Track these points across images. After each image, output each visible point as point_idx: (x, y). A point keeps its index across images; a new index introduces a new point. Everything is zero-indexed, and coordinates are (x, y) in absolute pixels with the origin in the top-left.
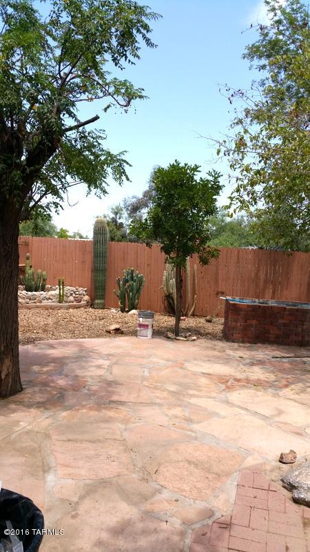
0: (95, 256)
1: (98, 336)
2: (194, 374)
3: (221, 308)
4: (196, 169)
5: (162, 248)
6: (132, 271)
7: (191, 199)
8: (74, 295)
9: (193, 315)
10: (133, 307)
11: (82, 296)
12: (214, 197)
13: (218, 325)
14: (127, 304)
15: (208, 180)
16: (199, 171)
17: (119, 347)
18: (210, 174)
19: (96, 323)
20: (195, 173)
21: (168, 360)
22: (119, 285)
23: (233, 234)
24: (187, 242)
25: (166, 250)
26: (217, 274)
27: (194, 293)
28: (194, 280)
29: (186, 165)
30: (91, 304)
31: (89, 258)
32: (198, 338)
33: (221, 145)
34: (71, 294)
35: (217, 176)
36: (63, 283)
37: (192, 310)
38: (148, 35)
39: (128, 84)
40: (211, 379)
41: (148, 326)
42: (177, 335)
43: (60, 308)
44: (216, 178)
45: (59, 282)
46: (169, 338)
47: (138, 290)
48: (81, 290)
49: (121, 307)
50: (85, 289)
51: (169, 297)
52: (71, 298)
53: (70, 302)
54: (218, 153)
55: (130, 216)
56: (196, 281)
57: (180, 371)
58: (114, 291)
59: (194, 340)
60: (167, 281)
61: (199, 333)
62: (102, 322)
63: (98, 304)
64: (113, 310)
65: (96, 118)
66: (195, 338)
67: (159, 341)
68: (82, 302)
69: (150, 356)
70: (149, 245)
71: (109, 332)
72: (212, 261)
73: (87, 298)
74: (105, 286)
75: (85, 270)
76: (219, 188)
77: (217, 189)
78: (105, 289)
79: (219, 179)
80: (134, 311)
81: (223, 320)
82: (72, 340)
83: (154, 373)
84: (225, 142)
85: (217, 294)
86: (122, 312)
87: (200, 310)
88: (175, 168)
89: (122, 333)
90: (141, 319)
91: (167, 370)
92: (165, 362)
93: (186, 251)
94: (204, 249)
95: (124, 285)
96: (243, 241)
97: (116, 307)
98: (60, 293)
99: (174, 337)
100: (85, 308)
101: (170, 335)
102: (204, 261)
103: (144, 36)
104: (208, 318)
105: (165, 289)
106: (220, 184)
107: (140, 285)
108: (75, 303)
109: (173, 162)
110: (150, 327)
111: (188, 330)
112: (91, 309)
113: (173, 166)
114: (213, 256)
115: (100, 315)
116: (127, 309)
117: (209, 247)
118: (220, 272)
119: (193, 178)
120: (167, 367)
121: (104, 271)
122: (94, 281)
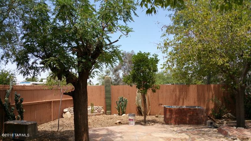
0: (106, 92)
1: (112, 126)
2: (156, 137)
3: (162, 110)
4: (149, 54)
5: (137, 87)
6: (122, 97)
7: (147, 66)
8: (97, 109)
9: (150, 115)
10: (124, 113)
11: (101, 110)
12: (157, 64)
13: (161, 118)
14: (121, 111)
15: (153, 58)
16: (150, 55)
17: (122, 129)
18: (153, 55)
19: (109, 120)
20: (149, 56)
21: (144, 133)
22: (117, 103)
23: (160, 79)
24: (146, 83)
25: (139, 87)
26: (158, 96)
27: (149, 105)
28: (149, 99)
29: (144, 53)
30: (105, 113)
31: (103, 93)
32: (154, 124)
33: (158, 45)
34: (96, 109)
35: (156, 56)
36: (93, 105)
37: (149, 113)
38: (135, 11)
39: (127, 27)
40: (163, 139)
41: (133, 120)
42: (145, 123)
43: (92, 115)
44: (156, 57)
45: (91, 104)
46: (142, 124)
47: (125, 105)
48: (100, 107)
49: (118, 114)
50: (102, 107)
51: (139, 108)
52: (96, 111)
53: (96, 113)
54: (158, 49)
55: (113, 74)
56: (150, 100)
57: (150, 137)
58: (115, 106)
59: (152, 125)
60: (138, 100)
61: (154, 122)
62: (112, 120)
63: (108, 113)
64: (115, 115)
65: (118, 40)
66: (153, 124)
67: (139, 126)
68: (101, 112)
69: (136, 132)
70: (131, 86)
71: (116, 124)
72: (157, 91)
73: (103, 110)
74: (111, 105)
75: (101, 98)
76: (158, 61)
77: (157, 61)
78: (110, 106)
79: (157, 57)
80: (124, 115)
81: (163, 116)
82: (102, 128)
83: (140, 138)
84: (160, 44)
85: (159, 105)
86: (119, 115)
87: (152, 112)
88: (140, 54)
89: (122, 124)
90: (130, 117)
91: (145, 137)
92: (144, 134)
93: (147, 87)
94: (154, 86)
95: (119, 104)
96: (165, 82)
97: (116, 113)
98: (92, 109)
99: (144, 124)
100: (103, 115)
101: (142, 123)
102: (154, 91)
103: (134, 12)
104: (156, 115)
105: (137, 104)
106: (158, 59)
107: (126, 103)
108: (98, 113)
109: (139, 52)
110: (134, 120)
111: (149, 121)
112: (105, 115)
113: (139, 53)
114: (158, 88)
115: (110, 117)
116: (121, 114)
117: (155, 85)
118: (160, 95)
119: (147, 58)
120: (145, 135)
121: (110, 98)
122: (106, 103)
